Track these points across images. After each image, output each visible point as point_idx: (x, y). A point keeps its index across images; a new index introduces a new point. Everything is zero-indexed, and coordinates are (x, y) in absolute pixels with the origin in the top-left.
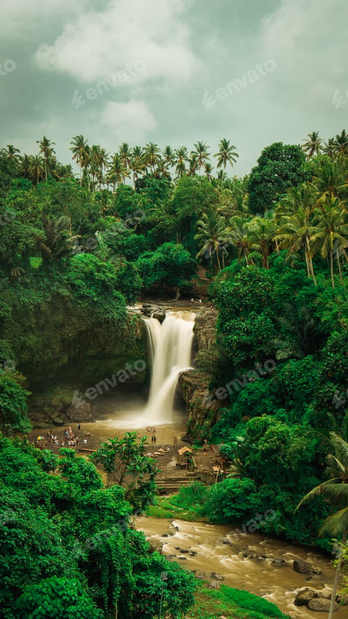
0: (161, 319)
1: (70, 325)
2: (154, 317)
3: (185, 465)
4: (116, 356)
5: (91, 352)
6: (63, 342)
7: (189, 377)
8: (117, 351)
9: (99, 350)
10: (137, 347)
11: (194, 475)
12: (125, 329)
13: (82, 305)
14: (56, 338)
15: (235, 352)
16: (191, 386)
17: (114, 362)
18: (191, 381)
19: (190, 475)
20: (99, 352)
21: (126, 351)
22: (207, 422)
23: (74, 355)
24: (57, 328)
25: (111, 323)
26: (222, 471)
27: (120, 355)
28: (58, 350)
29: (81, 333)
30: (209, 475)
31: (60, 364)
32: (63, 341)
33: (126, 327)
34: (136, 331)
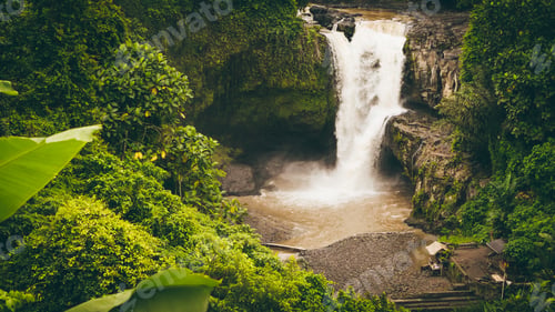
0: (349, 33)
1: (218, 47)
2: (339, 29)
3: (439, 270)
4: (283, 91)
5: (246, 87)
6: (206, 74)
7: (405, 124)
8: (285, 84)
9: (259, 83)
10: (315, 78)
11: (464, 288)
12: (298, 51)
13: (236, 16)
14: (198, 68)
15: (512, 98)
16: (412, 139)
17: (280, 99)
18: (410, 132)
19: (459, 288)
20: (258, 87)
21: (298, 83)
22: (450, 198)
23: (223, 92)
24: (199, 51)
25: (278, 42)
26: (509, 283)
27: (289, 90)
28: (200, 85)
29: (233, 57)
30: (489, 289)
31: (203, 106)
32: (206, 71)
33: (300, 47)
34: (315, 52)
